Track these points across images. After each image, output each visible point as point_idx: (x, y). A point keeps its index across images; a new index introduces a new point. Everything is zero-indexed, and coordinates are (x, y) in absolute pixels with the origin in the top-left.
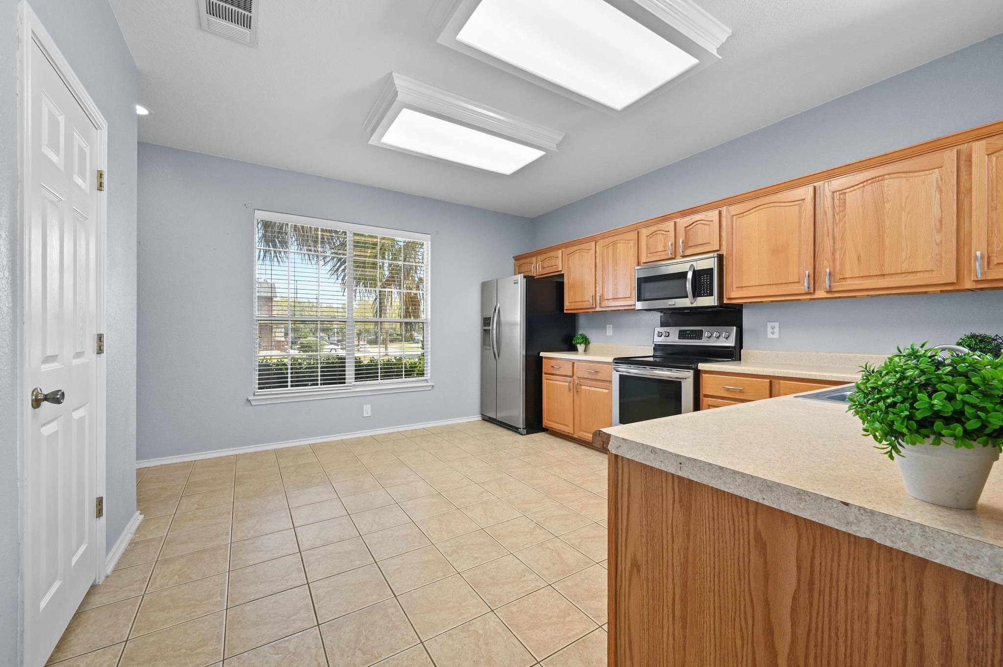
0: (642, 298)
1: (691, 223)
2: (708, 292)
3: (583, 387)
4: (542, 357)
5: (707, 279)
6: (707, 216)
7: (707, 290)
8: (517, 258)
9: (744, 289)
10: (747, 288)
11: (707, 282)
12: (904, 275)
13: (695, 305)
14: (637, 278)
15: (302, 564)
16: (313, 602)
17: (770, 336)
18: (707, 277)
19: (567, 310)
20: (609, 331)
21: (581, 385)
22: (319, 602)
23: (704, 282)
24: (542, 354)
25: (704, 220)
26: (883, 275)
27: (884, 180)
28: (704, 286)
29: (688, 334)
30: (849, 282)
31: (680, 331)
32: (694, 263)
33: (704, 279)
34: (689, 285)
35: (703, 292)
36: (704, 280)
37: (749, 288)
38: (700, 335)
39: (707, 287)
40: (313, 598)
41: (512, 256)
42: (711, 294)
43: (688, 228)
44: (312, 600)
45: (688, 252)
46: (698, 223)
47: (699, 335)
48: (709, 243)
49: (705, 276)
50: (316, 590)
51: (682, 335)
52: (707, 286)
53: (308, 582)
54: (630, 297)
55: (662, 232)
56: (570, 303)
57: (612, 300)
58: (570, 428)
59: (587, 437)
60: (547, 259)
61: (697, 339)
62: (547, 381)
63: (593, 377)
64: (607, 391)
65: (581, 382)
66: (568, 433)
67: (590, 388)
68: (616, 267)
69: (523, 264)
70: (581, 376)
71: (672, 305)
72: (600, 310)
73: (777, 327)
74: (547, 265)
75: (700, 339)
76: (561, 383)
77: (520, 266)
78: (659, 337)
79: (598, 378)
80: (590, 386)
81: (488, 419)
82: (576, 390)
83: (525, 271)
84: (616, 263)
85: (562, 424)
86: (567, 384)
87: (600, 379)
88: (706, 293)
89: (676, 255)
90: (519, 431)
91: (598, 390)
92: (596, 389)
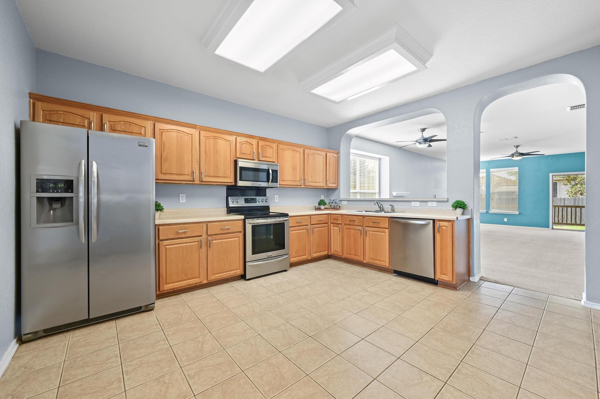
0: (242, 179)
1: (264, 145)
6: (270, 144)
8: (36, 97)
9: (284, 181)
11: (275, 176)
12: (318, 183)
14: (240, 167)
15: (454, 374)
16: (468, 352)
18: (275, 174)
20: (183, 199)
21: (212, 240)
22: (465, 350)
25: (269, 146)
26: (315, 182)
27: (315, 153)
29: (249, 200)
31: (245, 199)
32: (270, 166)
34: (271, 176)
35: (273, 180)
37: (286, 181)
39: (275, 179)
40: (466, 353)
42: (277, 182)
44: (467, 353)
45: (262, 159)
46: (267, 146)
47: (254, 201)
48: (271, 157)
50: (461, 355)
51: (247, 201)
53: (461, 362)
54: (228, 177)
55: (249, 144)
56: (163, 173)
57: (213, 177)
58: (199, 278)
59: (219, 277)
60: (122, 123)
61: (254, 203)
62: (167, 247)
63: (226, 232)
64: (237, 239)
65: (212, 238)
66: (196, 283)
67: (222, 240)
68: (217, 154)
69: (59, 111)
70: (213, 233)
71: (260, 185)
72: (200, 183)
73: (278, 197)
74: (122, 129)
75: (256, 203)
76: (188, 244)
77: (52, 112)
78: (233, 202)
79: (230, 231)
80: (221, 239)
81: (44, 334)
82: (209, 245)
83: (66, 121)
84: (217, 152)
85: (189, 279)
86: (196, 243)
87: (232, 232)
88: (275, 181)
89: (257, 159)
90: (142, 309)
91: (229, 240)
92: (228, 240)
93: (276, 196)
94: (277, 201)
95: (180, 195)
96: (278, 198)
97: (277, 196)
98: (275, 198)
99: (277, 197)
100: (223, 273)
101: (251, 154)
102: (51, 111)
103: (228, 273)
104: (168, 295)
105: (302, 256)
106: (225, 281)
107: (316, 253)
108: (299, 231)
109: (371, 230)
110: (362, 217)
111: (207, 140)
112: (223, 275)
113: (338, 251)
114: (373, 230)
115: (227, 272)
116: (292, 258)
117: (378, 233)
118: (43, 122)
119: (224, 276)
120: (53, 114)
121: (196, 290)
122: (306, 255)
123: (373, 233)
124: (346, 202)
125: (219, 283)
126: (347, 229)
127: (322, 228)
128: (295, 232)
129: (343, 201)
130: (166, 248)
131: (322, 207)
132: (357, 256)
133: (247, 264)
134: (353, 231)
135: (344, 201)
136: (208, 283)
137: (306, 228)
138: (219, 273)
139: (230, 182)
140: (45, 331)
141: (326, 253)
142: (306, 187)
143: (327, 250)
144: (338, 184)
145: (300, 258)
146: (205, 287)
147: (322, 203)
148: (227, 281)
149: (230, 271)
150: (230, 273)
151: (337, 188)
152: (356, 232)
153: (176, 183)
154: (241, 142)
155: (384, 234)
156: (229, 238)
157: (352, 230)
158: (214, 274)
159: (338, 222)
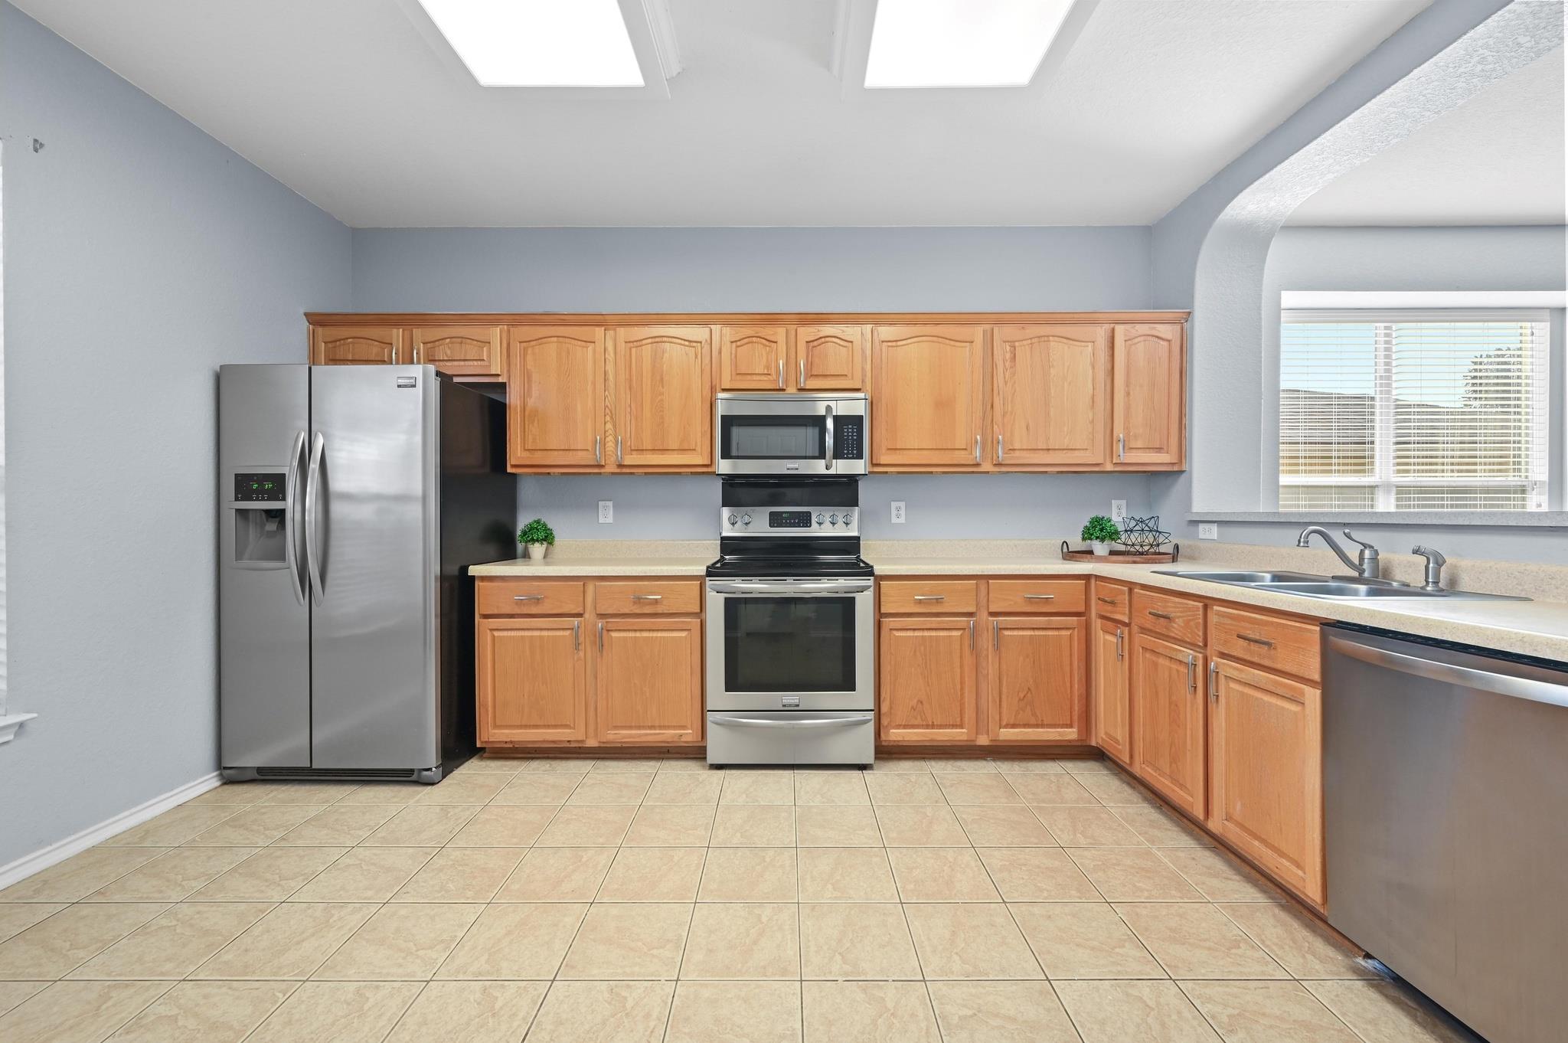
0: (734, 453)
1: (818, 337)
2: (855, 452)
3: (614, 634)
4: (473, 577)
5: (853, 432)
6: (843, 331)
7: (852, 451)
8: (317, 320)
9: (898, 452)
10: (901, 452)
11: (852, 436)
12: (1064, 452)
13: (832, 471)
14: (722, 416)
17: (894, 520)
18: (853, 429)
19: (514, 466)
20: (606, 514)
21: (608, 631)
23: (848, 436)
24: (474, 570)
25: (837, 338)
26: (1049, 450)
27: (1049, 341)
28: (848, 444)
29: (786, 519)
30: (1017, 453)
31: (771, 514)
32: (833, 404)
33: (849, 430)
34: (829, 438)
35: (846, 452)
36: (848, 432)
37: (905, 452)
38: (807, 520)
39: (853, 445)
41: (302, 311)
42: (860, 456)
43: (811, 344)
45: (811, 384)
46: (827, 339)
47: (804, 520)
48: (846, 375)
49: (850, 426)
51: (776, 520)
52: (853, 442)
54: (694, 450)
55: (764, 341)
56: (528, 450)
57: (650, 452)
58: (574, 729)
59: (630, 738)
60: (448, 340)
61: (803, 526)
62: (496, 634)
63: (647, 610)
64: (683, 634)
65: (610, 625)
66: (569, 741)
67: (638, 634)
68: (663, 387)
69: (347, 339)
70: (610, 611)
71: (792, 469)
72: (618, 471)
73: (903, 508)
74: (447, 356)
75: (807, 526)
76: (545, 633)
77: (338, 343)
78: (733, 524)
79: (659, 609)
80: (635, 630)
81: (256, 774)
82: (600, 642)
83: (357, 358)
84: (662, 380)
85: (548, 727)
86: (567, 633)
87: (666, 612)
88: (853, 454)
89: (795, 385)
90: (414, 777)
91: (660, 634)
92: (655, 634)
93: (894, 505)
94: (902, 520)
95: (601, 503)
96: (903, 512)
97: (902, 504)
98: (894, 512)
99: (898, 509)
100: (639, 727)
101: (773, 372)
102: (335, 341)
103: (658, 732)
104: (512, 755)
105: (941, 727)
106: (660, 753)
107: (1014, 726)
108: (926, 634)
109: (1235, 674)
110: (1200, 605)
111: (634, 350)
112: (640, 736)
113: (1117, 742)
114: (1243, 676)
115: (652, 727)
116: (898, 727)
117: (1267, 698)
118: (326, 364)
119: (650, 739)
120: (340, 346)
121: (577, 758)
122: (961, 726)
123: (1242, 694)
124: (1215, 528)
125: (642, 754)
126: (1145, 649)
127: (1050, 633)
128: (910, 634)
129: (1201, 527)
130: (494, 636)
131: (1100, 548)
132: (1182, 786)
133: (710, 716)
134: (1167, 663)
135: (1207, 526)
136: (599, 747)
137: (964, 625)
138: (630, 728)
139: (701, 463)
140: (260, 770)
141: (1071, 734)
142: (1004, 469)
143: (1076, 724)
144: (1183, 452)
145: (931, 733)
146: (602, 756)
147: (1099, 529)
148: (664, 753)
149: (661, 727)
150: (663, 734)
151: (1176, 468)
152: (1178, 671)
153: (590, 473)
154: (736, 341)
155: (1294, 707)
156: (658, 630)
157: (1161, 661)
158: (616, 727)
159: (1116, 612)
